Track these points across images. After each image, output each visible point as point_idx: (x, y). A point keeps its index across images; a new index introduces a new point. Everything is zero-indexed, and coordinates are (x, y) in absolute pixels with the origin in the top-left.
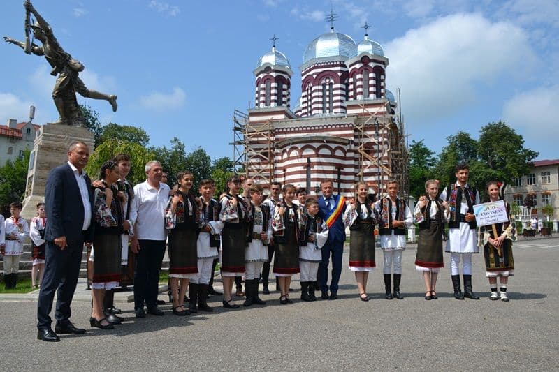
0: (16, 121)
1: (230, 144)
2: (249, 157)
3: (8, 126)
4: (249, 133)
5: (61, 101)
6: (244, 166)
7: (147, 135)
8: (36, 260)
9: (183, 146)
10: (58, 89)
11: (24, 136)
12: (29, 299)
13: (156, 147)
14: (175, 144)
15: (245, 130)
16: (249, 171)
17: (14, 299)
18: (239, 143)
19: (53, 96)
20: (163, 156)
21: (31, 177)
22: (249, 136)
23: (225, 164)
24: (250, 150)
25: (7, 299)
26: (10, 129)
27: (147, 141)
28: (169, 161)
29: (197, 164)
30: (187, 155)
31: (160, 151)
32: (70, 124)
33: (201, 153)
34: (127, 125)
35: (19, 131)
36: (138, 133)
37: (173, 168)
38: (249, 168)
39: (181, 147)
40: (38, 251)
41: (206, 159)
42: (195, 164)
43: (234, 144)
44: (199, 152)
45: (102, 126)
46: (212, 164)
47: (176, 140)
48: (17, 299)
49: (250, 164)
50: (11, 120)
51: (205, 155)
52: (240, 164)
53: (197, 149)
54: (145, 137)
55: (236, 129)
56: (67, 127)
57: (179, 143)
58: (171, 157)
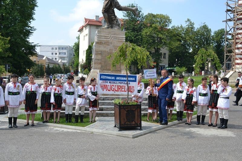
0: (99, 16)
1: (223, 21)
2: (237, 29)
3: (95, 19)
4: (237, 12)
5: (106, 15)
6: (233, 36)
7: (170, 18)
8: (91, 108)
9: (193, 24)
10: (105, 8)
11: (103, 25)
12: (85, 131)
13: (176, 26)
14: (188, 23)
15: (235, 10)
16: (237, 39)
17: (78, 130)
18: (230, 20)
19: (102, 12)
20: (181, 31)
21: (93, 59)
22: (238, 14)
23: (221, 33)
24: (238, 25)
25: (75, 129)
26: (96, 21)
27: (170, 23)
28: (184, 34)
29: (202, 35)
30: (196, 29)
31: (179, 28)
32: (112, 27)
33: (205, 27)
34: (158, 14)
35: (100, 22)
36: (165, 18)
37: (187, 38)
38: (237, 37)
39: (192, 24)
40: (92, 103)
41: (209, 31)
42: (200, 35)
43: (226, 21)
44: (203, 26)
45: (144, 16)
46: (212, 34)
47: (188, 20)
48: (80, 130)
49: (238, 34)
50: (96, 16)
51: (208, 28)
52: (230, 34)
53: (203, 25)
54: (169, 20)
55: (228, 11)
56: (110, 30)
57: (191, 22)
58: (185, 31)
